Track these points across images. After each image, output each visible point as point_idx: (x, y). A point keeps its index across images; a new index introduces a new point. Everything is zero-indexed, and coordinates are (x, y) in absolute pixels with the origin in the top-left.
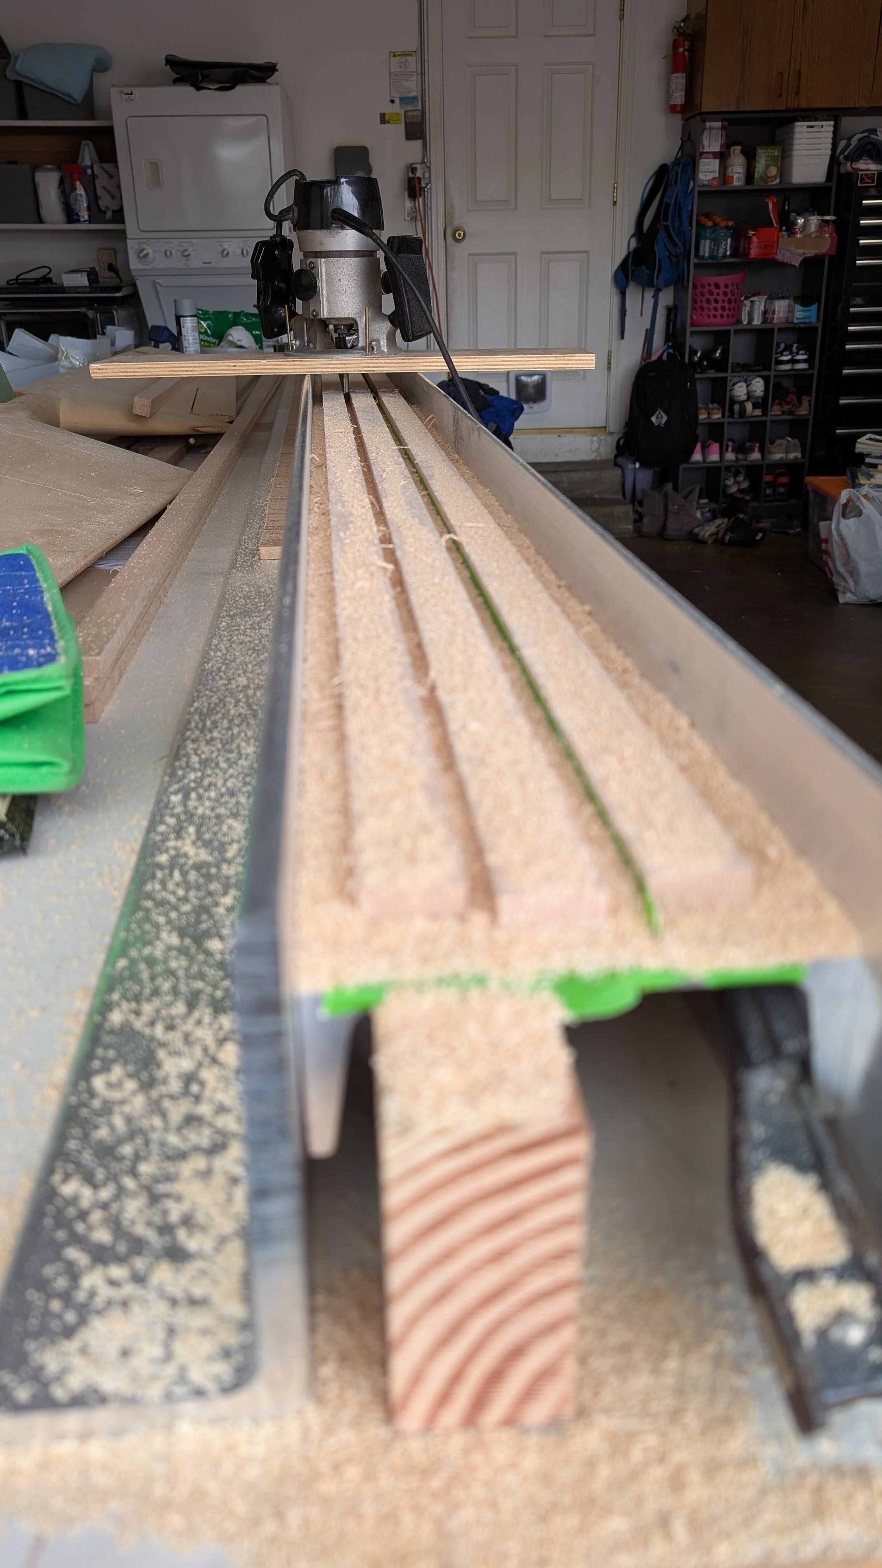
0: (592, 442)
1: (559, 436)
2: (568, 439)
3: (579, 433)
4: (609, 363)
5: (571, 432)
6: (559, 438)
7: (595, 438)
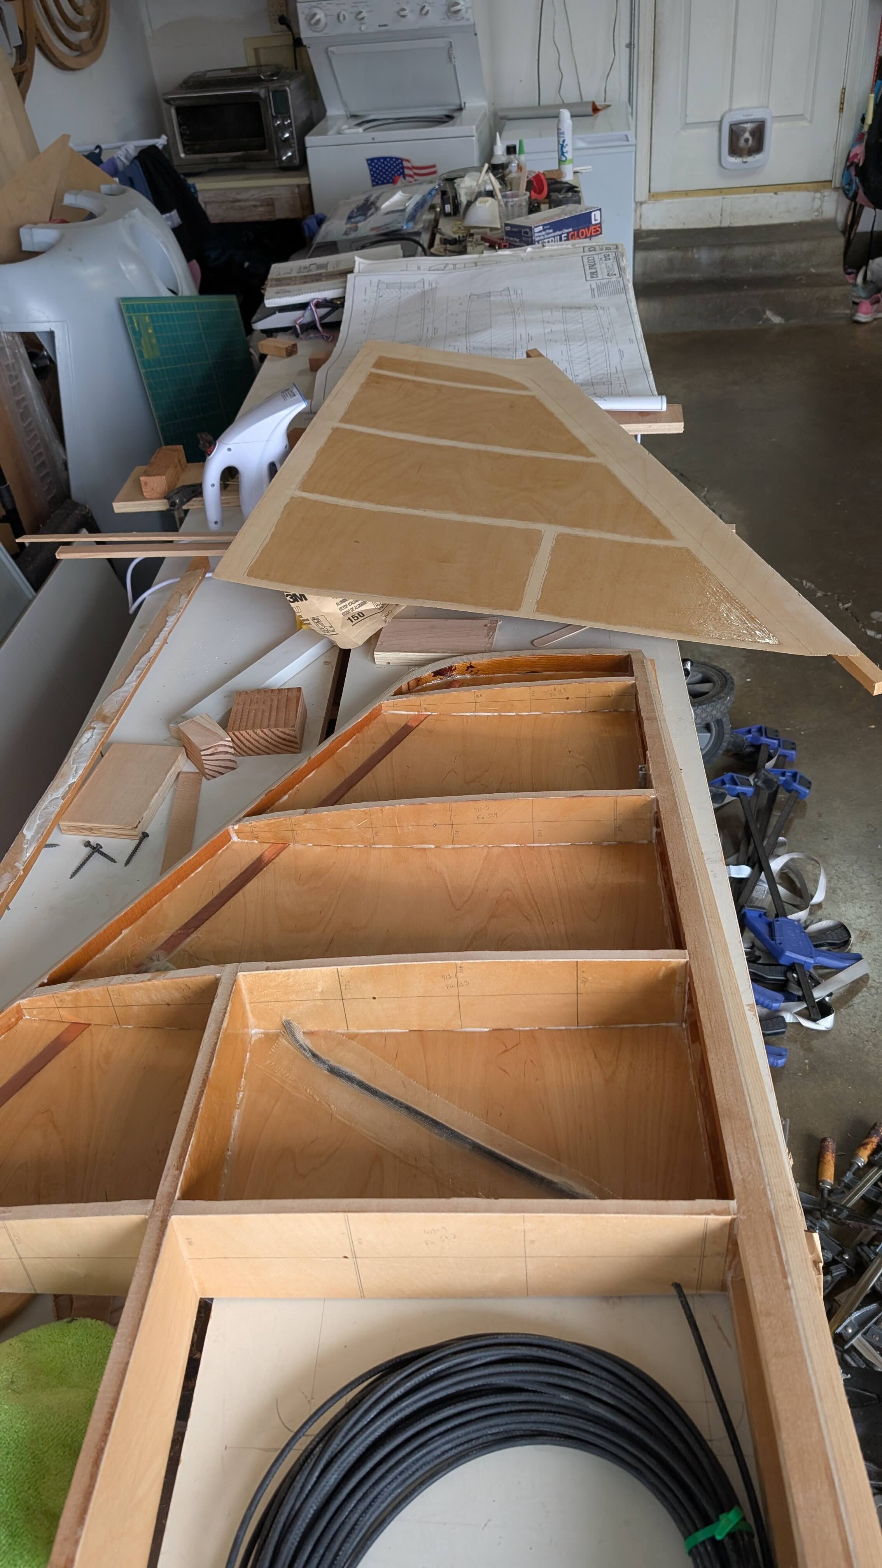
0: (814, 199)
1: (776, 193)
2: (785, 196)
3: (799, 190)
4: (842, 103)
5: (789, 190)
6: (776, 196)
7: (818, 195)
